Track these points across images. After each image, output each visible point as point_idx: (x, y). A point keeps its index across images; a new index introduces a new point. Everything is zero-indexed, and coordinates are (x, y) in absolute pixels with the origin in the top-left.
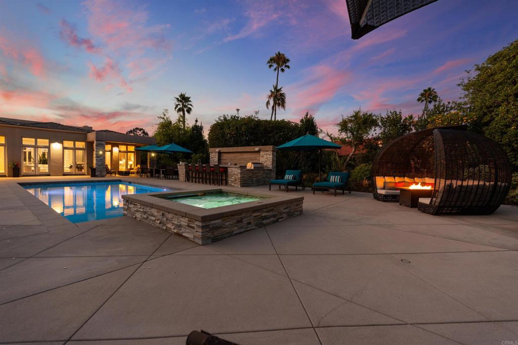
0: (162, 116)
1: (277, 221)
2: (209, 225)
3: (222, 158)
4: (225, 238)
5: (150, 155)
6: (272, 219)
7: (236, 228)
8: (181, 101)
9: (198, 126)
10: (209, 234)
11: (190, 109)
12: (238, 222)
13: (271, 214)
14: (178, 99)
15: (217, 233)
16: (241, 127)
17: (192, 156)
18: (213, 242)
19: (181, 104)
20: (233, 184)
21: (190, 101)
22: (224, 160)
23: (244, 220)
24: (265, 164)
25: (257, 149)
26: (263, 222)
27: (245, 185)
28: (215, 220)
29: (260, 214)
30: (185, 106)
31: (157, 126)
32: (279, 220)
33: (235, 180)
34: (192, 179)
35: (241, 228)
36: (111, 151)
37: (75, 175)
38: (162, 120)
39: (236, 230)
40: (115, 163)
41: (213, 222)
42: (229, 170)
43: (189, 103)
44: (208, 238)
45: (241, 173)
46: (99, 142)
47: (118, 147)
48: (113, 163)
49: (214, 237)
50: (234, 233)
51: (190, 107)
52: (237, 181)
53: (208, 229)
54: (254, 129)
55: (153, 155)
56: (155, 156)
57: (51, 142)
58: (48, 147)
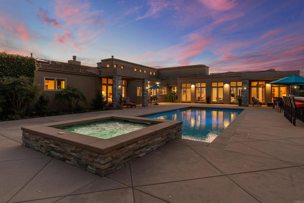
6: (58, 154)
13: (58, 148)
26: (51, 152)
29: (49, 142)
36: (265, 86)
40: (268, 96)
46: (244, 81)
48: (266, 96)
55: (295, 87)
56: (297, 89)
57: (224, 84)
58: (223, 87)
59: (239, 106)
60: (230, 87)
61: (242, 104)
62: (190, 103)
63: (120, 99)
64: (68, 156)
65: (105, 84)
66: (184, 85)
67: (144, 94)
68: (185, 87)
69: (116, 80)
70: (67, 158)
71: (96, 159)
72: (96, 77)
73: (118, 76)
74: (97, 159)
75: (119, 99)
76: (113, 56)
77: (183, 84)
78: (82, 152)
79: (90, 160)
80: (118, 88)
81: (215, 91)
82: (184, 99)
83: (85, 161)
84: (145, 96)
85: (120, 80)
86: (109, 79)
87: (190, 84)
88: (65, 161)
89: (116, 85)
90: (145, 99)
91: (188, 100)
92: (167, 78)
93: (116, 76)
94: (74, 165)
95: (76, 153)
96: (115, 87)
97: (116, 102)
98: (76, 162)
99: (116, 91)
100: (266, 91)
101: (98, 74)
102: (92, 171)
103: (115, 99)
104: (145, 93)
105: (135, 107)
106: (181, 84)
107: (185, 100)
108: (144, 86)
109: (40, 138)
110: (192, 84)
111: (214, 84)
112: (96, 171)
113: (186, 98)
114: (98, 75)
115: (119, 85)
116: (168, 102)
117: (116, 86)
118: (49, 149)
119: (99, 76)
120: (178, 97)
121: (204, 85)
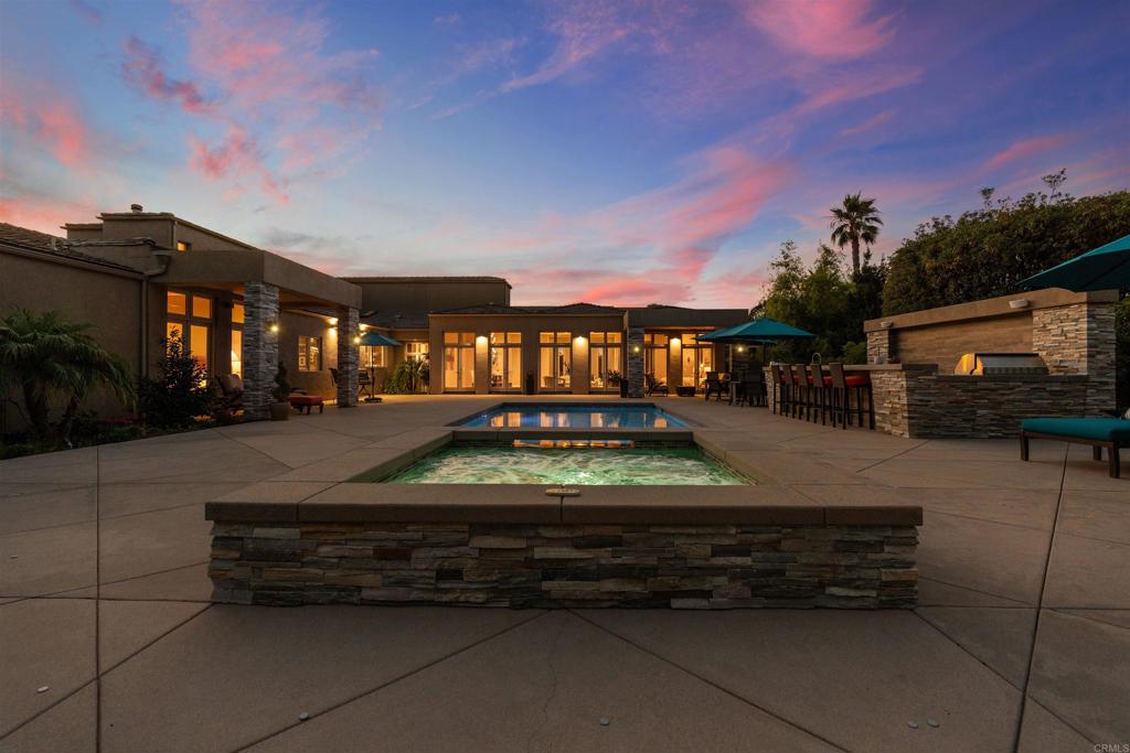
0: (782, 259)
1: (659, 601)
2: (242, 539)
3: (902, 345)
4: (315, 604)
5: (734, 350)
6: (609, 585)
7: (369, 579)
8: (847, 216)
9: (875, 269)
10: (240, 573)
11: (874, 230)
12: (383, 554)
13: (605, 556)
14: (838, 213)
15: (274, 574)
16: (978, 242)
17: (845, 347)
18: (256, 603)
19: (847, 222)
20: (888, 427)
21: (872, 211)
22: (910, 351)
23: (418, 554)
24: (1057, 357)
25: (1014, 304)
26: (546, 585)
27: (935, 431)
28: (273, 525)
29: (522, 544)
30: (858, 226)
31: (771, 286)
32: (676, 603)
33: (894, 412)
34: (801, 410)
35: (404, 583)
36: (667, 347)
37: (607, 393)
38: (783, 270)
39: (372, 583)
40: (675, 369)
41: (259, 532)
42: (876, 379)
43: (871, 215)
44: (240, 584)
45: (910, 391)
46: (634, 329)
47: (680, 338)
48: (671, 370)
49: (263, 588)
50: (366, 594)
51: (875, 224)
52: (899, 417)
53: (237, 555)
54: (1041, 238)
55: (740, 349)
56: (744, 352)
57: (574, 336)
58: (570, 345)
59: (622, 397)
60: (591, 346)
61: (630, 391)
62: (474, 393)
63: (277, 379)
64: (683, 578)
65: (176, 318)
66: (451, 338)
67: (347, 363)
68: (456, 341)
69: (259, 300)
70: (684, 588)
71: (883, 550)
72: (141, 282)
73: (269, 285)
74: (887, 549)
75: (271, 378)
76: (135, 207)
77: (446, 335)
78: (785, 545)
79: (843, 563)
80: (267, 336)
81: (546, 356)
82: (450, 380)
83: (806, 574)
84: (350, 368)
85: (272, 301)
86: (195, 299)
87: (473, 335)
88: (668, 606)
89: (261, 323)
90: (350, 382)
91: (464, 386)
92: (376, 313)
93: (261, 286)
94: (734, 608)
95: (747, 554)
96: (258, 331)
97: (258, 390)
98: (747, 592)
99: (258, 347)
100: (671, 358)
101: (157, 271)
102: (854, 604)
103: (253, 380)
104: (351, 358)
105: (321, 411)
106: (443, 332)
107: (456, 386)
108: (347, 332)
109: (425, 538)
110: (478, 335)
111: (546, 337)
112: (878, 595)
113: (459, 378)
114: (151, 276)
115: (270, 324)
116: (395, 393)
117: (259, 325)
118: (520, 575)
119: (158, 280)
120: (432, 376)
121: (515, 337)
